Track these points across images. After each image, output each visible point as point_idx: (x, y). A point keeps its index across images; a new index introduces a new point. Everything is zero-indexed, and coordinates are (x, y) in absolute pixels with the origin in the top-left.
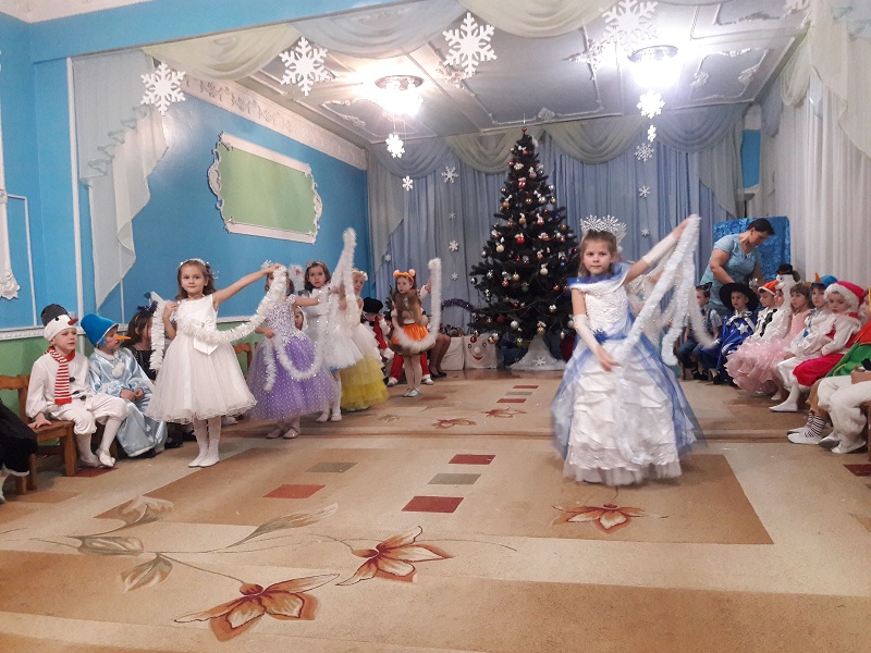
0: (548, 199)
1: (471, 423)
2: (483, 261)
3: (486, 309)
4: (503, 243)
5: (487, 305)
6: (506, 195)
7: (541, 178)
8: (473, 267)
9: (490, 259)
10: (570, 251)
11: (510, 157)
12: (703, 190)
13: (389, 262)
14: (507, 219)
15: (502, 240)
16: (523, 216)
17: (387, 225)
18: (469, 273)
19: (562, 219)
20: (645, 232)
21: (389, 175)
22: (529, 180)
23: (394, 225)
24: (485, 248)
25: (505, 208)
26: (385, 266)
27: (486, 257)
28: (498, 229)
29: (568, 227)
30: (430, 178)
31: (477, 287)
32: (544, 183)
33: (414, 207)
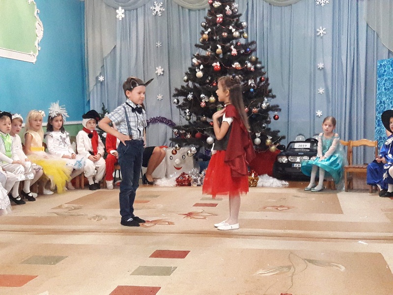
0: (241, 33)
1: (170, 223)
2: (185, 84)
3: (186, 126)
4: (202, 70)
5: (187, 123)
6: (206, 28)
7: (235, 15)
8: (176, 90)
9: (190, 84)
10: (258, 79)
12: (369, 29)
13: (102, 83)
14: (205, 49)
15: (202, 67)
16: (219, 47)
17: (102, 49)
18: (172, 94)
19: (252, 51)
20: (321, 66)
21: (104, 6)
22: (225, 16)
23: (107, 50)
24: (187, 74)
25: (204, 40)
26: (99, 85)
27: (187, 81)
28: (198, 57)
29: (257, 59)
30: (140, 11)
31: (179, 107)
32: (238, 20)
33: (126, 34)
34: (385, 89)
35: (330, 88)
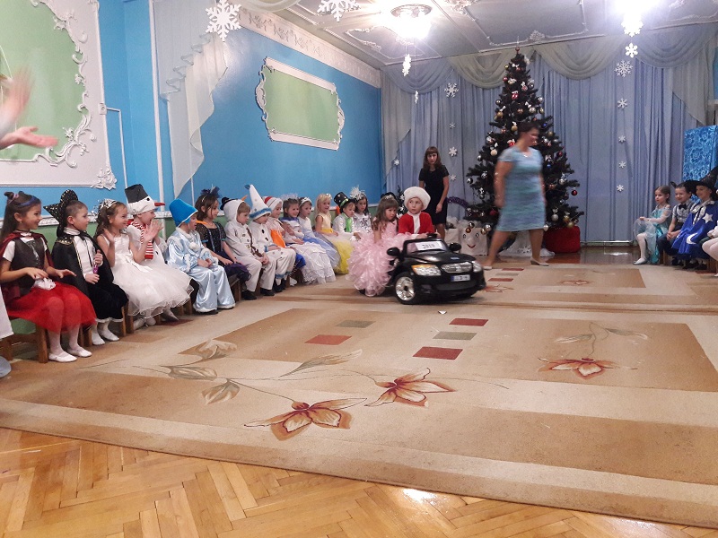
0: (538, 109)
2: (479, 163)
3: (479, 205)
4: (496, 148)
5: (481, 202)
6: (501, 106)
7: (531, 91)
8: (470, 169)
9: (484, 162)
10: (555, 155)
11: (505, 73)
12: (676, 101)
13: (397, 167)
14: (500, 127)
15: (496, 145)
16: (515, 124)
17: (397, 133)
18: (466, 174)
19: (549, 126)
20: (622, 139)
21: (399, 91)
22: (521, 92)
23: (403, 135)
24: (481, 153)
25: (499, 118)
26: (395, 168)
27: (481, 160)
28: (492, 135)
29: (554, 134)
30: (434, 94)
31: (472, 186)
32: (534, 96)
33: (420, 118)
34: (693, 160)
35: (632, 162)
